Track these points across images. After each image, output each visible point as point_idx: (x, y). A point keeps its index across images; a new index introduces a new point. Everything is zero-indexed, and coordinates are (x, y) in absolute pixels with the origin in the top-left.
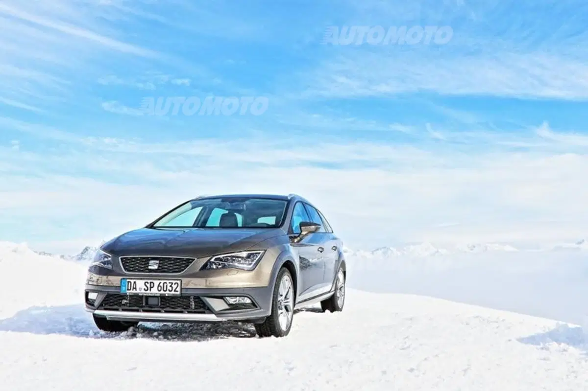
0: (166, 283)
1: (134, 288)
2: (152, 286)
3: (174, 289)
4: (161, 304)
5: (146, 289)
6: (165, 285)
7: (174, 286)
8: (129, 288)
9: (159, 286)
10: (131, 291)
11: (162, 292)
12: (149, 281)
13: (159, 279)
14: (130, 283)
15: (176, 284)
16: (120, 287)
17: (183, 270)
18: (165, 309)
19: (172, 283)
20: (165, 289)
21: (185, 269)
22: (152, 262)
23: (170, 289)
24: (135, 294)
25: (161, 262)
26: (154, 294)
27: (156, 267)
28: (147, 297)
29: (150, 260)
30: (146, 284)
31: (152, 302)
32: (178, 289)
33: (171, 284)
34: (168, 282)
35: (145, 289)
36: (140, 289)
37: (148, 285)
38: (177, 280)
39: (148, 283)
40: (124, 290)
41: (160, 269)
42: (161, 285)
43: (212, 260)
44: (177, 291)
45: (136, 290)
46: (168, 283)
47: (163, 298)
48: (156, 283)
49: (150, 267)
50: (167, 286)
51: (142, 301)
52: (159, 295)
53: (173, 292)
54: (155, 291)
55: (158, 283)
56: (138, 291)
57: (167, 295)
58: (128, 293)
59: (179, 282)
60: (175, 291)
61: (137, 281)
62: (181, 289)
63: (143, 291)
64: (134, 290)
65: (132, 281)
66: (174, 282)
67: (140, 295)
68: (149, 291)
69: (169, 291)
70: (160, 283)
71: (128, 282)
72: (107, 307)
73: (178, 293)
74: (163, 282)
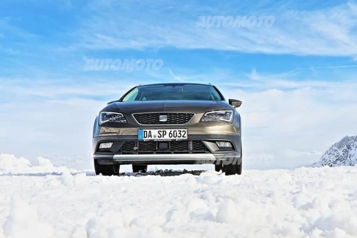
0: (176, 131)
1: (149, 136)
2: (164, 134)
3: (182, 135)
4: (171, 148)
5: (160, 136)
6: (175, 132)
7: (182, 134)
8: (145, 136)
9: (170, 133)
10: (147, 138)
11: (173, 138)
12: (162, 130)
13: (170, 129)
14: (145, 132)
15: (184, 132)
16: (137, 135)
17: (187, 122)
18: (175, 151)
19: (181, 131)
20: (175, 136)
21: (189, 121)
22: (161, 116)
23: (179, 135)
24: (150, 140)
25: (168, 116)
26: (167, 139)
27: (165, 120)
28: (159, 142)
29: (159, 115)
30: (160, 132)
31: (162, 146)
32: (186, 135)
33: (179, 132)
34: (177, 130)
35: (158, 136)
36: (155, 136)
37: (162, 133)
38: (185, 129)
39: (161, 132)
40: (140, 138)
41: (168, 122)
42: (172, 132)
43: (205, 115)
44: (185, 137)
45: (151, 137)
46: (177, 132)
47: (173, 142)
48: (168, 131)
49: (160, 120)
50: (176, 133)
51: (155, 145)
52: (171, 140)
53: (182, 138)
54: (167, 137)
55: (170, 131)
56: (153, 138)
57: (177, 140)
58: (145, 139)
59: (186, 130)
60: (183, 137)
61: (152, 131)
62: (188, 135)
63: (157, 138)
64: (150, 137)
65: (148, 131)
66: (182, 130)
67: (155, 140)
68: (162, 138)
69: (178, 136)
70: (171, 131)
71: (144, 132)
72: (124, 151)
73: (186, 138)
74: (173, 130)
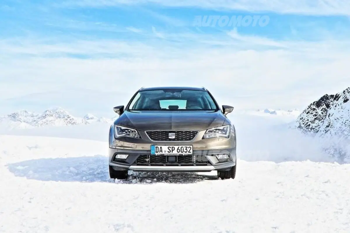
0: (183, 147)
1: (160, 151)
2: (173, 149)
3: (188, 151)
4: (179, 161)
5: (169, 151)
6: (182, 148)
7: (188, 149)
8: (157, 151)
9: (178, 149)
10: (159, 153)
11: (180, 153)
12: (171, 146)
13: (178, 145)
14: (157, 148)
15: (190, 148)
16: (150, 150)
18: (181, 164)
19: (187, 147)
20: (182, 151)
21: (193, 138)
22: (170, 134)
23: (186, 151)
24: (161, 154)
25: (176, 134)
26: (175, 154)
27: (174, 137)
28: (168, 156)
29: (168, 133)
30: (169, 148)
31: (170, 159)
32: (191, 151)
33: (186, 148)
34: (184, 146)
35: (168, 152)
36: (165, 152)
37: (171, 149)
38: (190, 145)
39: (170, 147)
40: (153, 152)
41: (176, 139)
42: (180, 148)
43: (207, 132)
44: (190, 152)
45: (162, 152)
46: (184, 148)
47: (181, 157)
48: (176, 147)
49: (170, 138)
50: (183, 149)
51: (165, 159)
52: (178, 155)
53: (188, 153)
54: (175, 152)
55: (178, 148)
56: (163, 153)
57: (184, 155)
58: (156, 154)
59: (191, 146)
60: (189, 152)
61: (162, 147)
62: (193, 151)
64: (161, 152)
65: (159, 147)
66: (188, 146)
67: (165, 155)
68: (171, 153)
70: (179, 147)
71: (156, 147)
72: (139, 163)
73: (191, 153)
74: (180, 147)
